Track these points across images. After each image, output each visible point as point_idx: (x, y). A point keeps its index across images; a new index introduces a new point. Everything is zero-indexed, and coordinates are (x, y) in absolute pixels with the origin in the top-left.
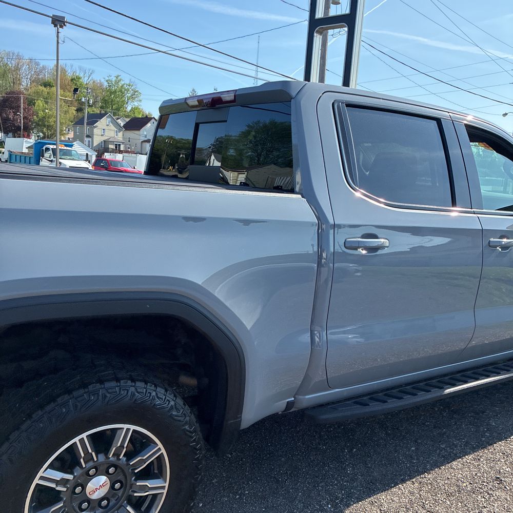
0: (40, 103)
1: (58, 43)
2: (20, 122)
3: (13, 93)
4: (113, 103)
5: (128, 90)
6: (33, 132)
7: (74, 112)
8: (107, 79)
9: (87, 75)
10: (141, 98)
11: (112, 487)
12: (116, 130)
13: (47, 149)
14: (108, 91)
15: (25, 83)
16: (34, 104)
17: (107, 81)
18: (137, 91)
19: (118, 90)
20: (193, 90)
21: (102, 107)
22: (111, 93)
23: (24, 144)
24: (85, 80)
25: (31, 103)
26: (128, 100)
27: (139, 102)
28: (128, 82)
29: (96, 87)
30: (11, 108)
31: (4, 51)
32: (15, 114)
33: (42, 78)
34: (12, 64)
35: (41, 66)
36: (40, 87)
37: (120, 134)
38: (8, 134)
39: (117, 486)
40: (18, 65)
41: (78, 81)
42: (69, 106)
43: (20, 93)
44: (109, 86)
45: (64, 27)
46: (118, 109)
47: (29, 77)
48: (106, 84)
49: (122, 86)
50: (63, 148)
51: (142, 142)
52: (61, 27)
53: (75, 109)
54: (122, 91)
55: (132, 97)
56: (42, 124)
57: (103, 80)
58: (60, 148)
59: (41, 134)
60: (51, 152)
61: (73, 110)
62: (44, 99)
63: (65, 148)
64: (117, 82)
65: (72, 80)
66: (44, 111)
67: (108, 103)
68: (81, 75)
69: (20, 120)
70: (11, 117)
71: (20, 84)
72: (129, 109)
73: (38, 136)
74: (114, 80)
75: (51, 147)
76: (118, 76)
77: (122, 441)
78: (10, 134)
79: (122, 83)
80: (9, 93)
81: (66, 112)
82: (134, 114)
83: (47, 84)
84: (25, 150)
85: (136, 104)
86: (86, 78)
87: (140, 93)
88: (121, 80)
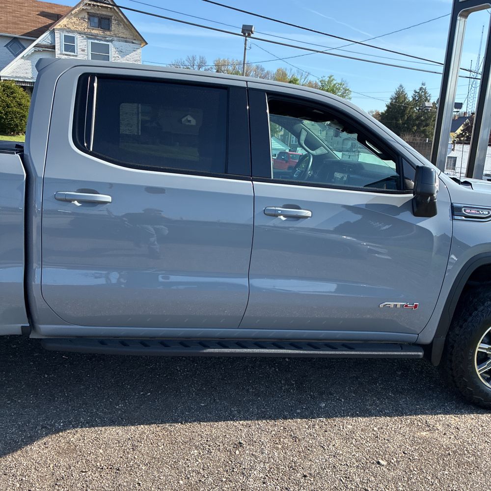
1: (245, 49)
5: (339, 89)
8: (321, 79)
9: (303, 77)
10: (350, 96)
12: (320, 129)
17: (321, 81)
18: (348, 90)
20: (401, 86)
24: (301, 82)
28: (339, 82)
35: (266, 71)
37: (324, 133)
41: (295, 83)
44: (323, 86)
48: (319, 84)
49: (335, 85)
51: (344, 139)
54: (333, 90)
55: (343, 96)
57: (318, 81)
64: (330, 82)
68: (299, 78)
74: (327, 80)
76: (331, 76)
79: (335, 82)
86: (303, 80)
87: (351, 92)
88: (333, 80)
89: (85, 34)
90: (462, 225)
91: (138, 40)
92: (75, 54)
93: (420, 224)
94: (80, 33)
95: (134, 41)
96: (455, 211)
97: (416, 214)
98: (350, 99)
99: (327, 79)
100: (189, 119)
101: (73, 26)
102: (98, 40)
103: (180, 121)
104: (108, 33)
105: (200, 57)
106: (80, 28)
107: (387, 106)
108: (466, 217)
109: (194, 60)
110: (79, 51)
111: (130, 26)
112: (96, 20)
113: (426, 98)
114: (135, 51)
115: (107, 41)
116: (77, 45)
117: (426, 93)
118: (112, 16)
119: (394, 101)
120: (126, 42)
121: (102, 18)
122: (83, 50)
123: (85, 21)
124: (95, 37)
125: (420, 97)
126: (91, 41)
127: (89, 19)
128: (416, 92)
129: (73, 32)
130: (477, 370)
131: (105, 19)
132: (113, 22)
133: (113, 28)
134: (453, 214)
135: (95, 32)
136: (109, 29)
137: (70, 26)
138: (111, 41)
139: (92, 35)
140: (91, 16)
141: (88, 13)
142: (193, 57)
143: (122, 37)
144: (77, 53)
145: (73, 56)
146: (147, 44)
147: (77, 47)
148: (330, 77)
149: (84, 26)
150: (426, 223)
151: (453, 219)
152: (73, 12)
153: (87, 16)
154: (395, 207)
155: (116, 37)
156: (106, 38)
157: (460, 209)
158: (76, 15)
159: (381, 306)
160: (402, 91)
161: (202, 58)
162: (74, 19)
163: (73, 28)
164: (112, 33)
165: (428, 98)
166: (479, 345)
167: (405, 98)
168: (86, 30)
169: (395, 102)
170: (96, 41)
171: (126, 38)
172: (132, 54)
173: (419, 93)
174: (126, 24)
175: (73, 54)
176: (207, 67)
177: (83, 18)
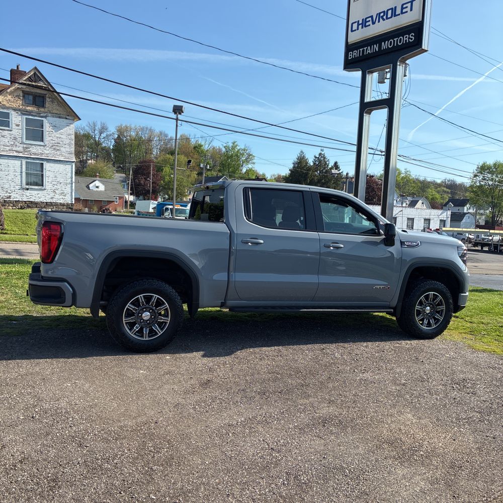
0: (167, 169)
1: (177, 126)
2: (150, 187)
3: (145, 162)
4: (230, 166)
5: (243, 154)
6: (160, 195)
7: (196, 176)
8: (225, 145)
9: (208, 143)
10: (254, 161)
11: (151, 317)
13: (167, 209)
14: (225, 156)
15: (155, 152)
16: (162, 170)
17: (225, 147)
18: (252, 155)
19: (234, 155)
20: (302, 152)
21: (220, 171)
22: (228, 158)
23: (151, 205)
24: (206, 147)
25: (159, 169)
26: (243, 163)
27: (252, 165)
28: (243, 147)
29: (216, 153)
30: (143, 174)
31: (140, 126)
32: (146, 179)
33: (170, 147)
34: (145, 137)
35: (169, 137)
36: (168, 156)
38: (139, 197)
39: (153, 317)
40: (150, 137)
41: (200, 149)
42: (191, 171)
43: (151, 161)
44: (227, 151)
45: (182, 114)
46: (234, 172)
47: (159, 147)
48: (224, 150)
49: (239, 150)
50: (179, 208)
52: (180, 114)
53: (197, 173)
54: (238, 155)
55: (247, 161)
56: (168, 188)
57: (221, 147)
58: (176, 207)
59: (167, 196)
60: (169, 211)
61: (194, 175)
62: (170, 165)
63: (181, 208)
64: (233, 148)
65: (195, 148)
66: (170, 176)
67: (225, 167)
68: (203, 143)
69: (150, 184)
70: (142, 182)
71: (151, 153)
72: (244, 170)
73: (164, 198)
75: (170, 207)
77: (154, 300)
78: (141, 197)
79: (238, 148)
80: (142, 163)
81: (189, 176)
82: (248, 175)
83: (172, 153)
84: (151, 210)
85: (250, 166)
86: (207, 146)
87: (254, 156)
88: (237, 145)
89: (20, 110)
90: (406, 249)
91: (71, 116)
92: (10, 129)
93: (389, 250)
94: (15, 110)
95: (67, 117)
96: (402, 243)
97: (386, 245)
98: (254, 163)
99: (231, 145)
100: (97, 185)
101: (8, 103)
102: (32, 115)
103: (88, 187)
104: (42, 110)
105: (101, 123)
106: (14, 105)
107: (290, 170)
108: (407, 246)
109: (95, 125)
110: (14, 126)
111: (64, 104)
112: (31, 97)
113: (326, 162)
114: (68, 126)
115: (42, 117)
116: (12, 120)
117: (324, 158)
118: (46, 95)
119: (296, 165)
120: (60, 117)
121: (36, 96)
122: (18, 125)
123: (20, 98)
124: (29, 113)
125: (320, 162)
126: (25, 117)
127: (23, 97)
128: (316, 157)
129: (8, 108)
130: (417, 319)
131: (39, 96)
132: (48, 99)
133: (47, 105)
134: (401, 245)
135: (29, 108)
136: (43, 106)
137: (5, 103)
138: (45, 117)
139: (27, 112)
140: (25, 94)
141: (23, 91)
142: (94, 123)
143: (56, 114)
144: (12, 128)
145: (8, 130)
146: (80, 119)
147: (12, 122)
148: (234, 143)
149: (19, 103)
150: (391, 249)
151: (402, 247)
152: (8, 91)
153: (21, 94)
154: (377, 242)
155: (50, 113)
156: (40, 114)
157: (404, 242)
158: (11, 93)
159: (374, 288)
160: (303, 157)
161: (104, 124)
162: (9, 97)
163: (8, 105)
164: (46, 110)
165: (327, 163)
166: (417, 306)
167: (307, 163)
168: (21, 107)
169: (298, 166)
170: (30, 117)
171: (60, 114)
172: (65, 129)
173: (318, 158)
174: (60, 102)
175: (8, 128)
176: (108, 133)
177: (18, 96)
